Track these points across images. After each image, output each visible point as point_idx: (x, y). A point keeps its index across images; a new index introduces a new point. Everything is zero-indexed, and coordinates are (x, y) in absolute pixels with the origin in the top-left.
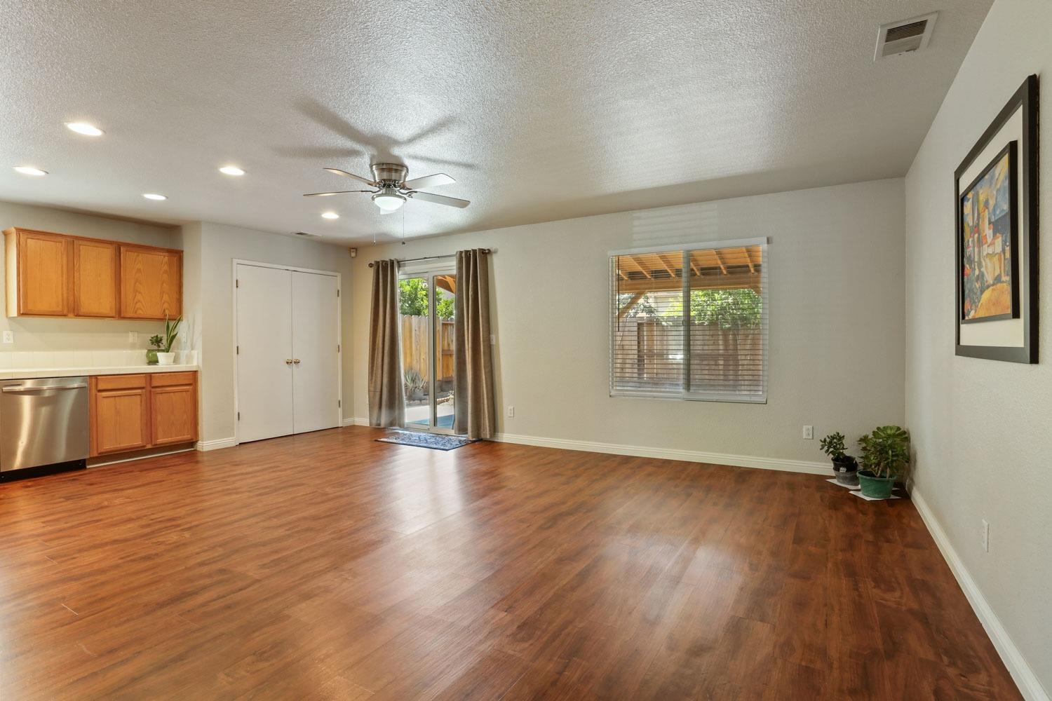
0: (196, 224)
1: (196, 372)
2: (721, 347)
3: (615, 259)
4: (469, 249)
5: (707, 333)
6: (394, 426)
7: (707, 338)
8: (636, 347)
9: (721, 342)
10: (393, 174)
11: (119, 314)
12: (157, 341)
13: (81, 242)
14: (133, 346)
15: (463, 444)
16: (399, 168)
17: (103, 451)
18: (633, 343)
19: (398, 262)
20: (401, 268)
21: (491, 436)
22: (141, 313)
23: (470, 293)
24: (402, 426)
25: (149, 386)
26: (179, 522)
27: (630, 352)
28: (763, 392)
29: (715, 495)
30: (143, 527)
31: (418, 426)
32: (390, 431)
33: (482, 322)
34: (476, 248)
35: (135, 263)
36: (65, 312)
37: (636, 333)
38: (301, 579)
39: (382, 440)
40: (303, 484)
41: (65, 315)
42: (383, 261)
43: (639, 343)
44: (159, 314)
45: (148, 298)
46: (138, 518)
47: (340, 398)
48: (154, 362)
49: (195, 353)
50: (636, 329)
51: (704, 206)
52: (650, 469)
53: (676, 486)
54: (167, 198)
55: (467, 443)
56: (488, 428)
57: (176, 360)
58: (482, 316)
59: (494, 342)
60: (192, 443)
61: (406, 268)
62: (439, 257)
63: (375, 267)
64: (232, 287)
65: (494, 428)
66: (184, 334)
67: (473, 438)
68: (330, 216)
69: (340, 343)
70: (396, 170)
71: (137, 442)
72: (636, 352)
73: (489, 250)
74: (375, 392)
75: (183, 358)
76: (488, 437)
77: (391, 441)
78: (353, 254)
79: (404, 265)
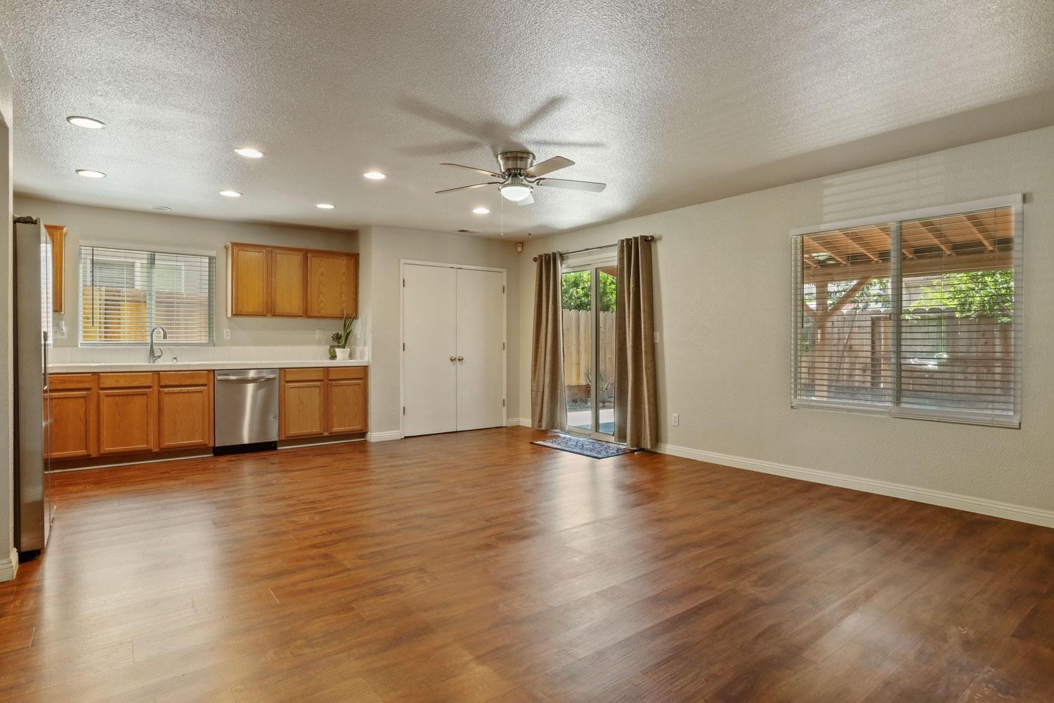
0: (368, 227)
1: (366, 367)
2: (998, 349)
3: (799, 239)
4: (631, 237)
5: (974, 328)
6: (556, 428)
7: (974, 335)
8: (869, 348)
9: (997, 342)
10: (519, 162)
11: (306, 314)
12: (337, 338)
13: (278, 251)
14: (319, 343)
15: (619, 453)
16: (525, 156)
17: (289, 435)
18: (865, 342)
19: (561, 255)
20: (564, 262)
21: (652, 447)
22: (323, 312)
23: (631, 286)
24: (563, 430)
25: (327, 378)
26: (317, 505)
27: (861, 354)
28: (1015, 411)
29: (913, 548)
30: (288, 506)
31: (578, 430)
32: (553, 434)
33: (644, 318)
34: (637, 235)
35: (319, 267)
36: (265, 313)
37: (869, 330)
38: (385, 574)
39: (538, 442)
40: (438, 481)
41: (264, 316)
42: (546, 255)
43: (873, 342)
44: (338, 313)
45: (329, 298)
46: (290, 498)
47: (505, 397)
48: (333, 357)
49: (366, 348)
50: (869, 323)
51: (924, 161)
52: (835, 502)
53: (861, 528)
54: (335, 206)
55: (625, 453)
56: (649, 437)
57: (351, 356)
58: (644, 311)
59: (657, 341)
60: (363, 434)
61: (569, 261)
62: (600, 247)
63: (539, 261)
64: (399, 285)
65: (657, 438)
66: (360, 332)
67: (632, 447)
68: (481, 211)
69: (505, 341)
70: (522, 158)
71: (316, 429)
72: (869, 354)
73: (652, 237)
74: (537, 392)
75: (358, 355)
76: (649, 447)
77: (546, 444)
78: (519, 249)
79: (568, 257)
